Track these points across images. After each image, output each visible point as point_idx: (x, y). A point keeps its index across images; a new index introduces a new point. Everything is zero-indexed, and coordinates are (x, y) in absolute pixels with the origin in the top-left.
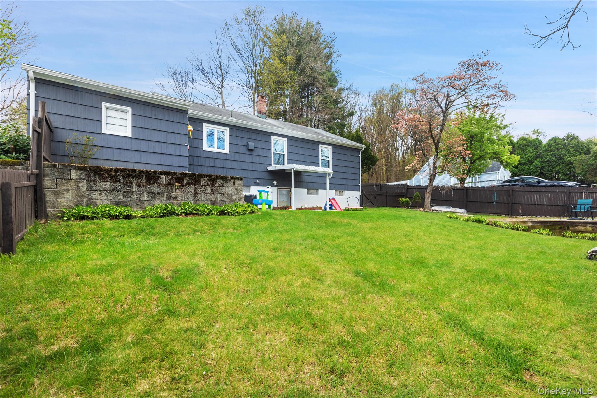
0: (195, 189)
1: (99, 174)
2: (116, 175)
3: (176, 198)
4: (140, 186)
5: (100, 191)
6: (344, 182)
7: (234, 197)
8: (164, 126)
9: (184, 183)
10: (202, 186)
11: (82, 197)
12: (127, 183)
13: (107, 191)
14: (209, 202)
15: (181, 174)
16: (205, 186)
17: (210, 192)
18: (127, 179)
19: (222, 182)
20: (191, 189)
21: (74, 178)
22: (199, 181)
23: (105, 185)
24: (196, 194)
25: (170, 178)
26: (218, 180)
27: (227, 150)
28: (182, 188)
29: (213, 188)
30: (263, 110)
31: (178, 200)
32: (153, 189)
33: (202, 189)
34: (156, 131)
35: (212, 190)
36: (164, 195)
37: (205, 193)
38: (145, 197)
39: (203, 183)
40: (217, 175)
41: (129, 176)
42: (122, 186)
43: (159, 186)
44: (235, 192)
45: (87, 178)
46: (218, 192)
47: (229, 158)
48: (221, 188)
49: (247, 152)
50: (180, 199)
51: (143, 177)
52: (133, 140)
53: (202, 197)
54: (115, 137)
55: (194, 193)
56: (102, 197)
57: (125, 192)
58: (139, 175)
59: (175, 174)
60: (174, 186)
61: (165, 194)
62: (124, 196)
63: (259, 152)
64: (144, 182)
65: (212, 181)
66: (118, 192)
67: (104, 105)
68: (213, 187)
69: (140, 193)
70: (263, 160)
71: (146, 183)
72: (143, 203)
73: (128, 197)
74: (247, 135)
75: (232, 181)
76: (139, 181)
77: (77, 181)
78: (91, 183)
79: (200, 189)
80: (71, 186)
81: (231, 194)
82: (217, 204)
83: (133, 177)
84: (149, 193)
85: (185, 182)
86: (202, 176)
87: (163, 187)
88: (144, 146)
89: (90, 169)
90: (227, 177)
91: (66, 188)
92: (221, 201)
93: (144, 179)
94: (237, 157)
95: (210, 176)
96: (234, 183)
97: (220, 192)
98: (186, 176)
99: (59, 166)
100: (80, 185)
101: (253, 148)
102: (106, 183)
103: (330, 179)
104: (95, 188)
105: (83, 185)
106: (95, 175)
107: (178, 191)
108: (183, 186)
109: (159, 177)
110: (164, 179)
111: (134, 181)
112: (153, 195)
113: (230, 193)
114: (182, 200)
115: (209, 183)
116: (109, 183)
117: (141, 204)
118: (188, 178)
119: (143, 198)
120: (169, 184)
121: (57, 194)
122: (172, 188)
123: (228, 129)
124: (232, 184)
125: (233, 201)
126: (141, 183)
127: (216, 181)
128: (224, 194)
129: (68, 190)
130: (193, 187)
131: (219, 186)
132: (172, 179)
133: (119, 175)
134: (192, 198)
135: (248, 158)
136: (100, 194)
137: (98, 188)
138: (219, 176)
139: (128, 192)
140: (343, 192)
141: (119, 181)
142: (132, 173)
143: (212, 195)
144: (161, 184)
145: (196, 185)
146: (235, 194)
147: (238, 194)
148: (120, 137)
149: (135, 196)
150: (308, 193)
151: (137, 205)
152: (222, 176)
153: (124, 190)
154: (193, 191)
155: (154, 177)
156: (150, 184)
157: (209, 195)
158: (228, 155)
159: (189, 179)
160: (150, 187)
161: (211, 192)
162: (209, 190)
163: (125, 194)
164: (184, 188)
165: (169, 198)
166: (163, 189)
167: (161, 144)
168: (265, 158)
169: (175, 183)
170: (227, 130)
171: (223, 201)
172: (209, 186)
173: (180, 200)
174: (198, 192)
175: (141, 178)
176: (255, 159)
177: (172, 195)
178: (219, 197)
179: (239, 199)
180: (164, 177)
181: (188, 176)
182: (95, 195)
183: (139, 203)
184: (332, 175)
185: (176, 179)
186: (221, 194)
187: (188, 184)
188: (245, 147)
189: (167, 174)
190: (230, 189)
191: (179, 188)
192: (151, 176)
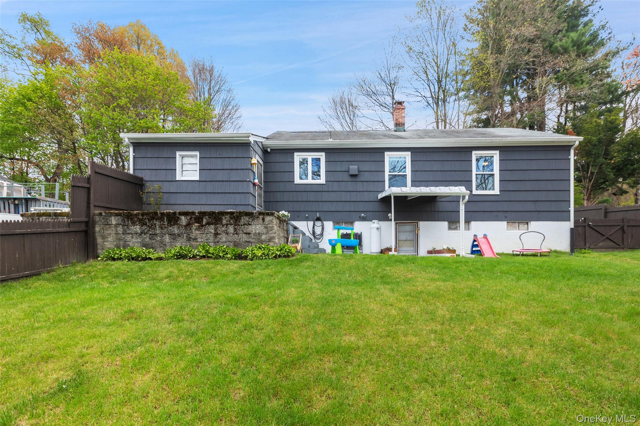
0: (216, 229)
1: (131, 219)
2: (143, 218)
3: (195, 239)
4: (162, 228)
5: (132, 234)
6: (530, 207)
7: (263, 236)
8: (227, 164)
9: (204, 223)
10: (223, 226)
11: (119, 240)
12: (152, 225)
13: (137, 234)
14: (232, 244)
15: (200, 213)
16: (227, 225)
17: (232, 232)
18: (152, 222)
19: (248, 219)
20: (211, 229)
21: (114, 224)
22: (221, 220)
23: (135, 229)
24: (216, 234)
25: (189, 218)
26: (242, 218)
27: (322, 180)
28: (202, 229)
29: (236, 227)
30: (400, 120)
31: (197, 242)
32: (174, 231)
33: (223, 229)
34: (220, 171)
35: (235, 229)
36: (183, 236)
37: (227, 233)
38: (167, 239)
39: (224, 222)
40: (240, 212)
41: (153, 218)
42: (148, 228)
43: (179, 227)
44: (264, 231)
45: (122, 223)
46: (243, 231)
47: (325, 189)
48: (246, 226)
49: (349, 179)
50: (199, 240)
51: (164, 219)
52: (201, 183)
53: (224, 238)
54: (187, 182)
55: (214, 234)
56: (134, 240)
57: (150, 234)
58: (161, 218)
59: (193, 213)
60: (192, 227)
61: (185, 235)
62: (150, 238)
63: (365, 176)
64: (166, 223)
65: (235, 219)
66: (145, 234)
67: (178, 154)
68: (236, 225)
69: (163, 235)
70: (371, 187)
71: (167, 224)
72: (165, 245)
73: (153, 240)
74: (348, 157)
75: (261, 217)
76: (162, 223)
77: (117, 225)
78: (125, 227)
79: (221, 229)
80: (112, 230)
81: (259, 233)
82: (241, 245)
83: (156, 219)
84: (170, 235)
85: (205, 221)
86: (223, 213)
87: (182, 228)
88: (210, 188)
89: (124, 214)
90: (253, 213)
91: (109, 232)
92: (246, 242)
93: (165, 221)
94: (336, 187)
95: (232, 213)
96: (263, 220)
97: (245, 231)
98: (205, 216)
99: (103, 214)
100: (118, 229)
101: (357, 173)
102: (135, 227)
103: (466, 204)
104: (128, 232)
105: (120, 229)
106: (128, 220)
107: (197, 232)
108: (202, 226)
109: (178, 218)
110: (184, 220)
111: (158, 223)
112: (174, 237)
113: (257, 232)
114: (202, 241)
115: (231, 221)
116: (138, 226)
117: (164, 246)
118: (207, 217)
119: (166, 240)
120: (189, 225)
121: (104, 237)
122: (191, 229)
123: (323, 154)
124: (261, 221)
125: (262, 242)
126: (163, 225)
127: (240, 219)
128: (249, 234)
129: (110, 234)
130: (213, 227)
131: (244, 225)
132: (191, 219)
133: (145, 219)
134: (212, 239)
135: (350, 186)
136: (132, 237)
137: (130, 232)
138: (243, 212)
139: (153, 234)
140: (527, 223)
141: (146, 224)
142: (155, 215)
143: (235, 235)
144: (181, 225)
145: (216, 224)
146: (264, 234)
147: (267, 233)
148: (190, 182)
149: (159, 238)
150: (450, 228)
151: (161, 247)
152: (246, 212)
153: (150, 233)
154: (213, 231)
155: (174, 218)
156: (171, 225)
157: (231, 235)
158: (324, 186)
159: (209, 218)
160: (171, 228)
161: (235, 231)
162: (231, 229)
163: (151, 236)
164: (203, 228)
165: (189, 239)
166: (183, 230)
167: (224, 182)
168: (376, 183)
169: (194, 223)
170: (322, 156)
171: (249, 242)
172: (231, 224)
173: (199, 242)
174: (219, 232)
175: (163, 220)
176: (359, 187)
177: (191, 236)
178: (245, 238)
179: (268, 240)
180: (183, 218)
181: (207, 215)
182: (129, 237)
183: (162, 245)
184: (467, 198)
185: (195, 219)
186: (246, 233)
187: (208, 224)
188: (346, 173)
189: (185, 214)
190: (258, 227)
191: (198, 229)
192: (172, 218)
